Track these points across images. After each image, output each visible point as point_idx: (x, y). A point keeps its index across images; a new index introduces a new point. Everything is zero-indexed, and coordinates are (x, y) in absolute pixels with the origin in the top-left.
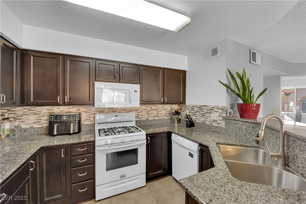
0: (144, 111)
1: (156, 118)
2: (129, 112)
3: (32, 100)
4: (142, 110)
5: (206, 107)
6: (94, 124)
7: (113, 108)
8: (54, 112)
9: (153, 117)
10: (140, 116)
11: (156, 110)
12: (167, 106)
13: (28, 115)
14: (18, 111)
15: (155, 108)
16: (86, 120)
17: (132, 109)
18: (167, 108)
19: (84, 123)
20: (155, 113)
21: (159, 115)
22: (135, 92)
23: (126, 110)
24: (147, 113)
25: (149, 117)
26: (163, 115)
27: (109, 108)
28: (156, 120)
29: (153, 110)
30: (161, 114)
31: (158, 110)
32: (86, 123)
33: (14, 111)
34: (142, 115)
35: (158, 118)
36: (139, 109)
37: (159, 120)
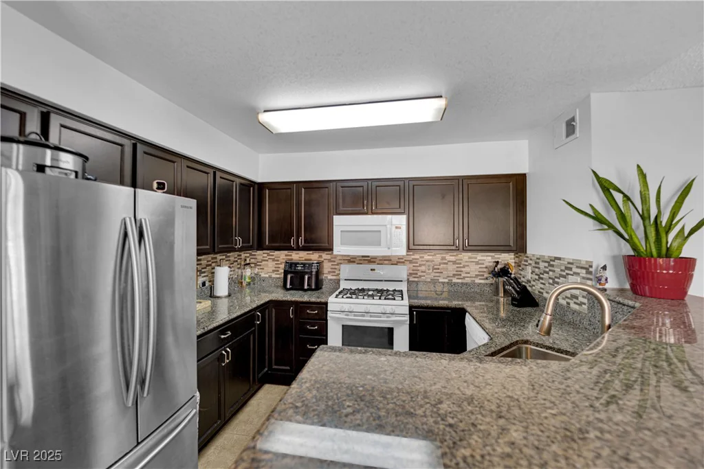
0: (428, 263)
1: (455, 280)
2: (396, 264)
3: (267, 243)
4: (422, 261)
5: (559, 261)
6: (339, 280)
7: (368, 256)
8: (292, 259)
9: (448, 277)
10: (420, 274)
11: (454, 263)
12: (482, 256)
13: (267, 261)
14: (258, 255)
15: (453, 258)
16: (329, 272)
17: (402, 259)
18: (484, 260)
19: (327, 277)
20: (452, 268)
21: (463, 275)
22: (397, 230)
23: (391, 260)
24: (434, 269)
25: (439, 276)
26: (473, 274)
27: (363, 256)
28: (455, 284)
29: (446, 264)
30: (469, 273)
31: (460, 264)
32: (330, 277)
33: (255, 255)
34: (422, 272)
35: (460, 281)
36: (418, 259)
37: (462, 283)
